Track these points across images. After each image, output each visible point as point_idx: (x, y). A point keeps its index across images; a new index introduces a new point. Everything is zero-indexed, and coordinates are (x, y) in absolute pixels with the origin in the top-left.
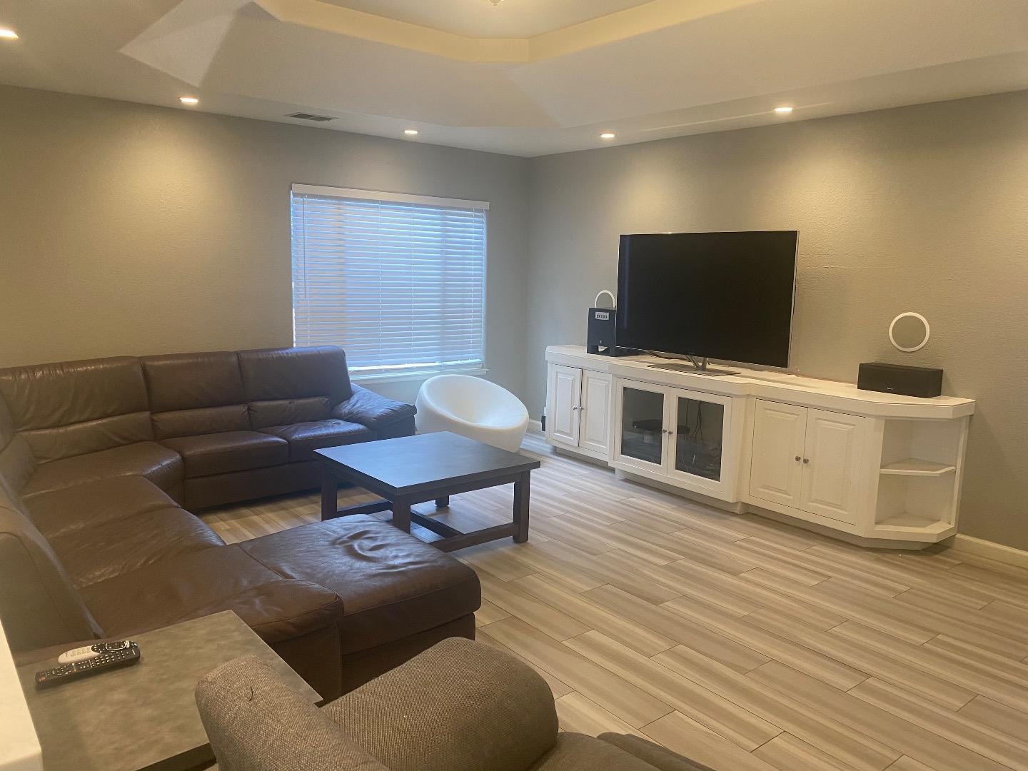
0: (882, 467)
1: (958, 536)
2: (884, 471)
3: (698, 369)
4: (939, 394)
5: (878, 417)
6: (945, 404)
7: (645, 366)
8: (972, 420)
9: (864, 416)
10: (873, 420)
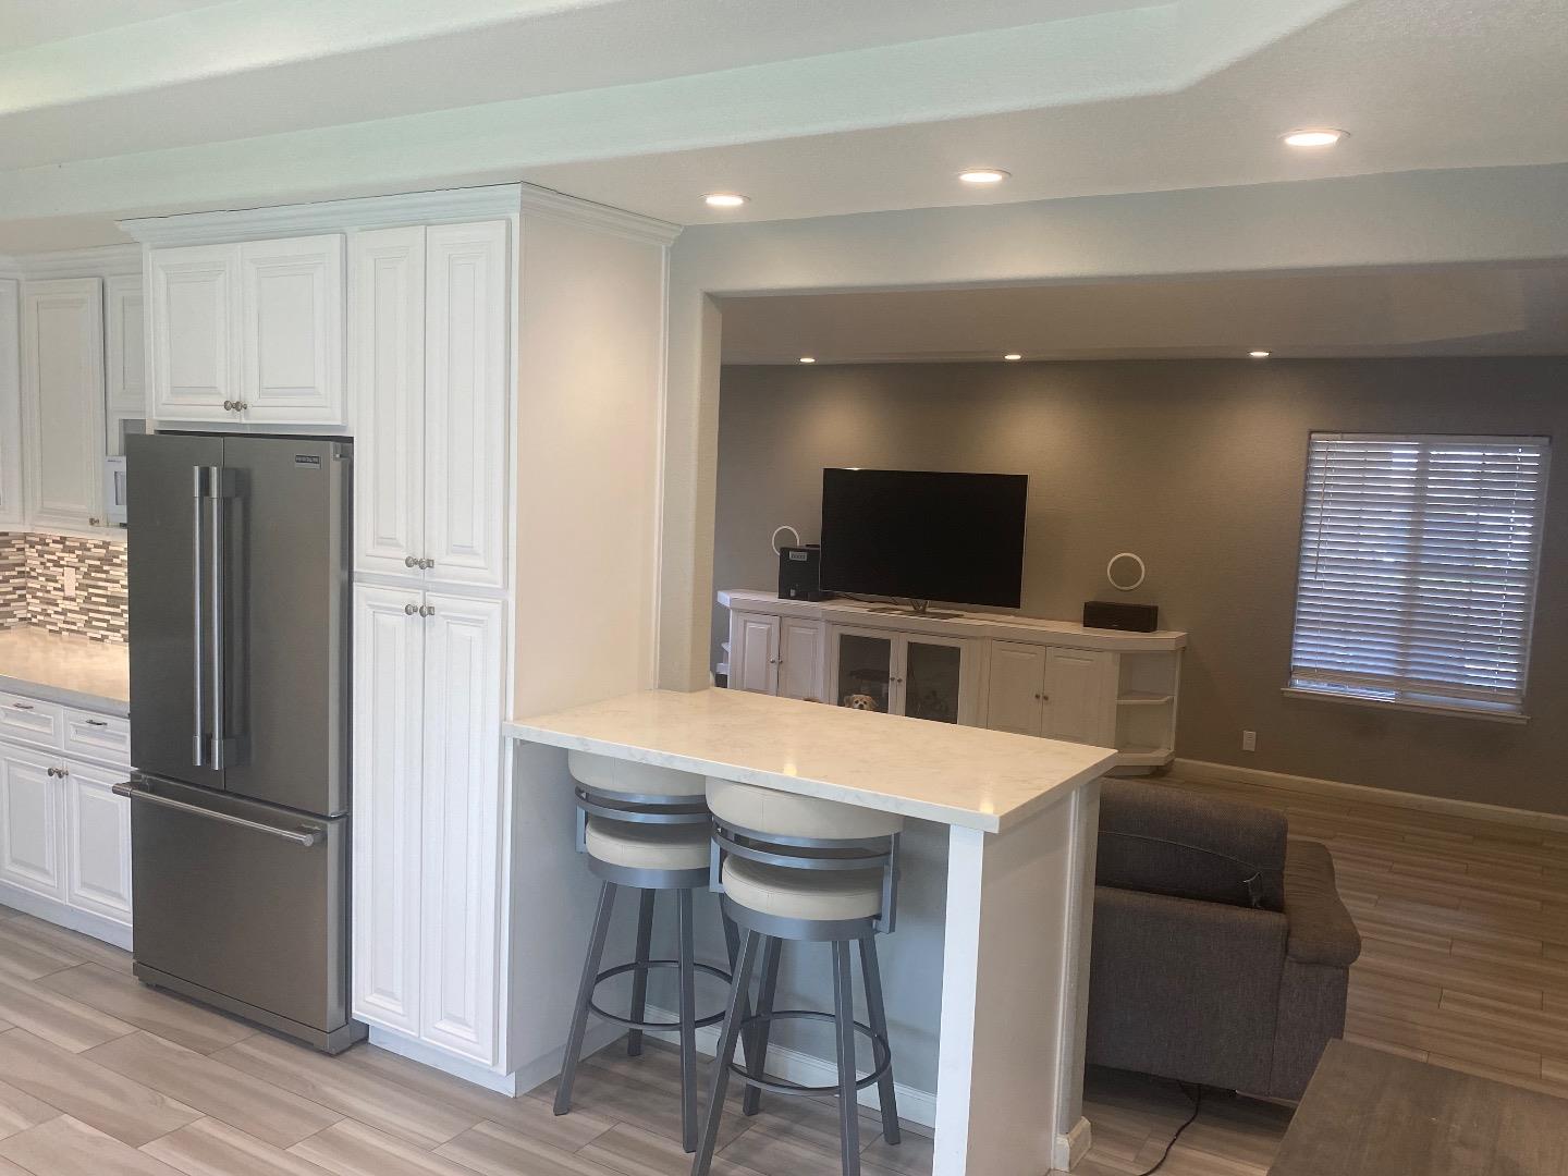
0: (1119, 698)
1: (1177, 760)
2: (1122, 702)
3: (916, 612)
4: (1155, 629)
5: (1114, 651)
6: (1167, 638)
7: (865, 611)
8: (1185, 651)
9: (1101, 651)
10: (1111, 655)
